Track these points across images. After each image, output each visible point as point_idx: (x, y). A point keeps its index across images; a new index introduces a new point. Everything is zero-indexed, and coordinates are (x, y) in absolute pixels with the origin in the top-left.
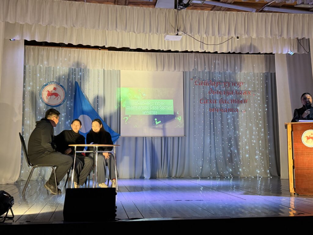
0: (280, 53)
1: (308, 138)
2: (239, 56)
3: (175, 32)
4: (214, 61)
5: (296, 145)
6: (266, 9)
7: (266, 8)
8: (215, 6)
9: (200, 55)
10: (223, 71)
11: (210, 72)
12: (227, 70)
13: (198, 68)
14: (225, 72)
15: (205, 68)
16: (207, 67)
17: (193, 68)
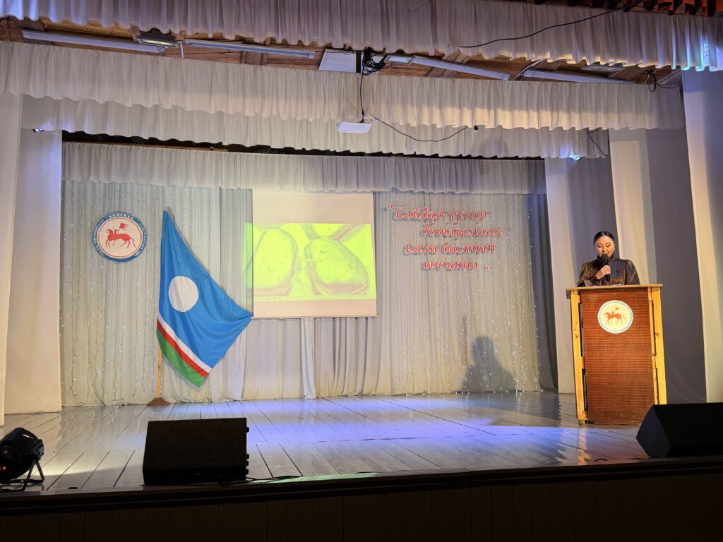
0: (554, 156)
1: (610, 316)
2: (477, 163)
3: (357, 117)
4: (432, 172)
5: (589, 330)
6: (528, 74)
7: (528, 71)
8: (433, 68)
9: (406, 160)
10: (448, 191)
11: (423, 193)
12: (457, 189)
13: (400, 187)
14: (452, 193)
15: (415, 186)
16: (419, 184)
17: (392, 185)
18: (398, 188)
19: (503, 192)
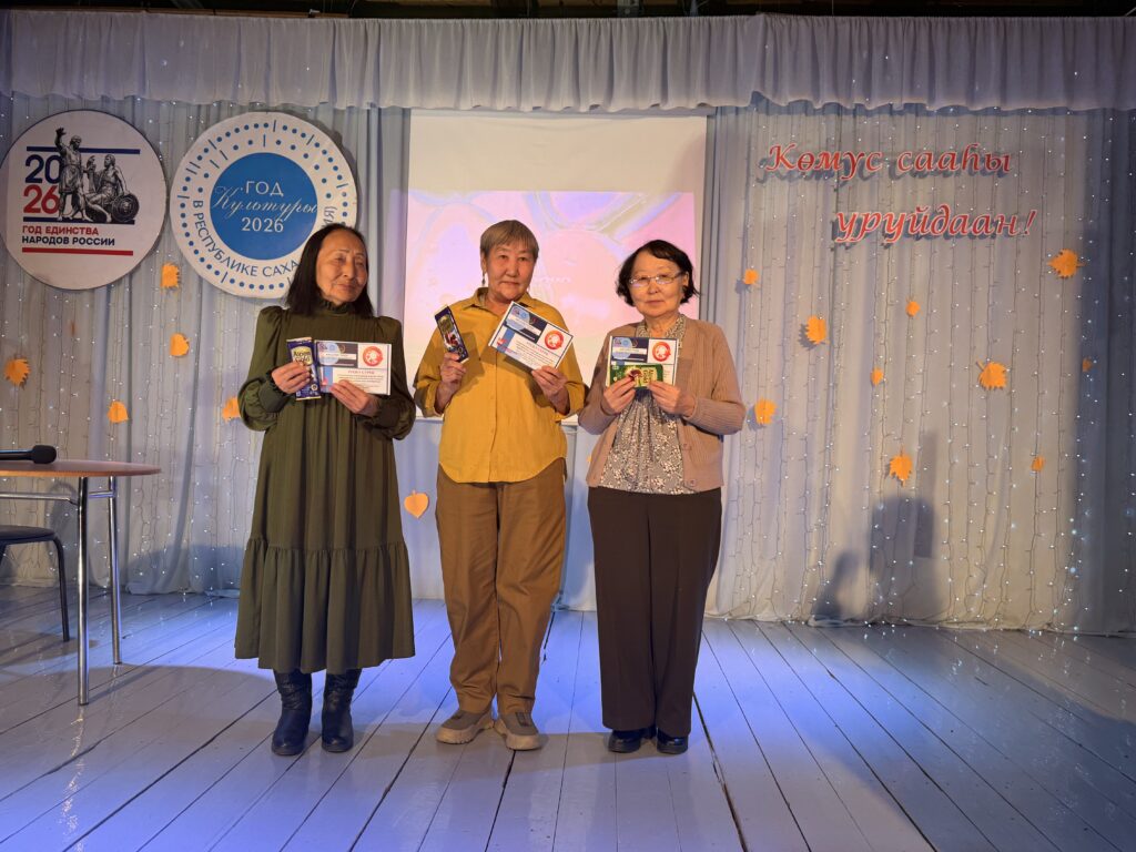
2: (993, 27)
4: (865, 54)
9: (794, 23)
10: (906, 100)
11: (839, 110)
12: (932, 99)
13: (776, 90)
14: (916, 110)
15: (816, 92)
16: (825, 84)
17: (754, 87)
18: (769, 96)
19: (1061, 103)
